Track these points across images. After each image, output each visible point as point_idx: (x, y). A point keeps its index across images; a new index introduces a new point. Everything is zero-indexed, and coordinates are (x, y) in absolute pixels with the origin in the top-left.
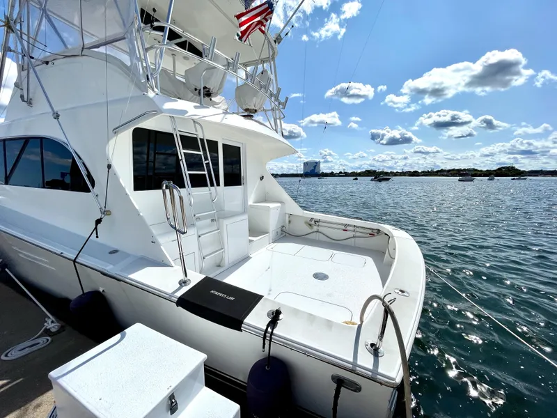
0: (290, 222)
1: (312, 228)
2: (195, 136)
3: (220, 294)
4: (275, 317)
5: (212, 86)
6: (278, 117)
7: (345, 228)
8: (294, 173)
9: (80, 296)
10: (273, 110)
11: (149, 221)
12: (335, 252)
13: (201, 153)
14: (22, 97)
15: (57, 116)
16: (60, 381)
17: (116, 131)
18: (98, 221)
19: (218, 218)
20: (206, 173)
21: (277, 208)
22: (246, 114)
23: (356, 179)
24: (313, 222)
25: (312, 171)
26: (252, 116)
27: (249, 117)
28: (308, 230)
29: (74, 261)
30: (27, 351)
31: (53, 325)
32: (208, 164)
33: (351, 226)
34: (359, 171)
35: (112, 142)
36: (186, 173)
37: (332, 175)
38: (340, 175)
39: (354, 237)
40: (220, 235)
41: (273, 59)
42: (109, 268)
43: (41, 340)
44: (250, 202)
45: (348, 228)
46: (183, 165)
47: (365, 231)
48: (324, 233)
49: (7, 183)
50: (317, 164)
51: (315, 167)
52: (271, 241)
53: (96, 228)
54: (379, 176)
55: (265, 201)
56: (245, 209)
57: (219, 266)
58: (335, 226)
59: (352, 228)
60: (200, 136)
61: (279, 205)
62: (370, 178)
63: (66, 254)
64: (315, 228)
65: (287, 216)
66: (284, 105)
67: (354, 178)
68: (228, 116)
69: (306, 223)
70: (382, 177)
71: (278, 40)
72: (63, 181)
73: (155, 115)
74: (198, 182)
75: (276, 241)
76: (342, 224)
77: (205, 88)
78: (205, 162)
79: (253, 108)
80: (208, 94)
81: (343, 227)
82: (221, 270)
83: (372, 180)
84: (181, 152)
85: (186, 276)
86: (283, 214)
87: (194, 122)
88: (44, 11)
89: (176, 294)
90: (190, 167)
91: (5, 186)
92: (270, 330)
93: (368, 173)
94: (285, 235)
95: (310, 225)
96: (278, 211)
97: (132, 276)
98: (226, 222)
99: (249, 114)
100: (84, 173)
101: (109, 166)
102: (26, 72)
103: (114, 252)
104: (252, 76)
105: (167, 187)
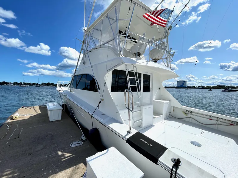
0: (174, 110)
1: (187, 115)
2: (133, 71)
3: (145, 142)
4: (177, 163)
5: (140, 51)
6: (169, 61)
7: (210, 118)
8: (172, 86)
9: (92, 129)
10: (166, 58)
11: (116, 104)
12: (204, 131)
13: (135, 78)
14: (83, 62)
15: (92, 67)
16: (89, 162)
17: (108, 71)
18: (100, 103)
19: (140, 105)
20: (137, 86)
21: (167, 103)
22: (154, 61)
23: (211, 90)
24: (187, 112)
25: (182, 85)
26: (157, 62)
27: (155, 62)
28: (185, 116)
29: (92, 116)
30: (77, 145)
31: (84, 138)
32: (137, 83)
33: (215, 117)
34: (212, 86)
35: (107, 74)
36: (129, 86)
37: (194, 87)
38: (199, 87)
39: (217, 124)
40: (141, 113)
41: (167, 36)
42: (102, 121)
43: (80, 142)
44: (154, 99)
45: (212, 118)
46: (129, 82)
47: (226, 122)
48: (195, 118)
49: (76, 88)
50: (184, 82)
51: (183, 83)
52: (164, 119)
53: (99, 105)
54: (228, 89)
55: (161, 99)
56: (151, 103)
57: (140, 127)
58: (203, 116)
59: (216, 119)
60: (135, 71)
61: (168, 101)
62: (222, 90)
63: (89, 113)
64: (189, 116)
65: (172, 108)
66: (173, 55)
67: (209, 89)
68: (148, 62)
69: (183, 112)
70: (230, 89)
71: (170, 28)
72: (87, 88)
73: (122, 64)
74: (134, 89)
75: (166, 119)
76: (208, 115)
77: (138, 52)
78: (136, 82)
79: (157, 58)
80: (139, 55)
81: (209, 117)
82: (140, 129)
83: (222, 91)
84: (128, 78)
85: (130, 130)
86: (170, 106)
87: (133, 66)
88: (92, 37)
89: (126, 137)
90: (131, 83)
91: (75, 89)
92: (174, 169)
93: (219, 87)
94: (171, 117)
95: (186, 113)
96: (168, 105)
97: (109, 125)
98: (144, 108)
99: (155, 61)
100: (97, 85)
101: (105, 83)
102: (85, 55)
103: (103, 114)
104: (159, 45)
105: (126, 91)
